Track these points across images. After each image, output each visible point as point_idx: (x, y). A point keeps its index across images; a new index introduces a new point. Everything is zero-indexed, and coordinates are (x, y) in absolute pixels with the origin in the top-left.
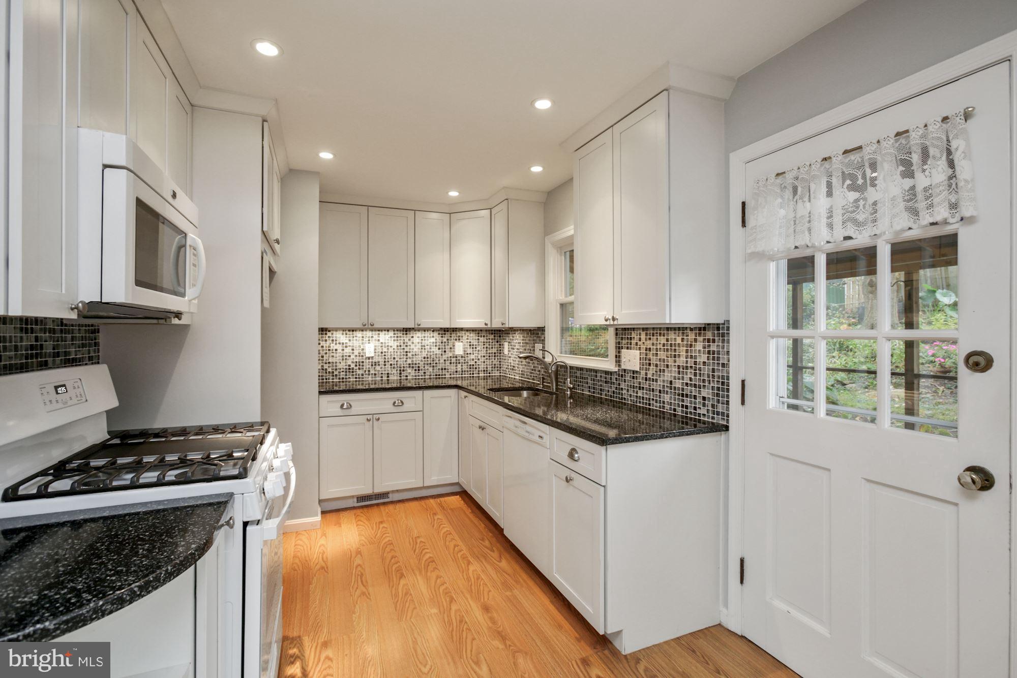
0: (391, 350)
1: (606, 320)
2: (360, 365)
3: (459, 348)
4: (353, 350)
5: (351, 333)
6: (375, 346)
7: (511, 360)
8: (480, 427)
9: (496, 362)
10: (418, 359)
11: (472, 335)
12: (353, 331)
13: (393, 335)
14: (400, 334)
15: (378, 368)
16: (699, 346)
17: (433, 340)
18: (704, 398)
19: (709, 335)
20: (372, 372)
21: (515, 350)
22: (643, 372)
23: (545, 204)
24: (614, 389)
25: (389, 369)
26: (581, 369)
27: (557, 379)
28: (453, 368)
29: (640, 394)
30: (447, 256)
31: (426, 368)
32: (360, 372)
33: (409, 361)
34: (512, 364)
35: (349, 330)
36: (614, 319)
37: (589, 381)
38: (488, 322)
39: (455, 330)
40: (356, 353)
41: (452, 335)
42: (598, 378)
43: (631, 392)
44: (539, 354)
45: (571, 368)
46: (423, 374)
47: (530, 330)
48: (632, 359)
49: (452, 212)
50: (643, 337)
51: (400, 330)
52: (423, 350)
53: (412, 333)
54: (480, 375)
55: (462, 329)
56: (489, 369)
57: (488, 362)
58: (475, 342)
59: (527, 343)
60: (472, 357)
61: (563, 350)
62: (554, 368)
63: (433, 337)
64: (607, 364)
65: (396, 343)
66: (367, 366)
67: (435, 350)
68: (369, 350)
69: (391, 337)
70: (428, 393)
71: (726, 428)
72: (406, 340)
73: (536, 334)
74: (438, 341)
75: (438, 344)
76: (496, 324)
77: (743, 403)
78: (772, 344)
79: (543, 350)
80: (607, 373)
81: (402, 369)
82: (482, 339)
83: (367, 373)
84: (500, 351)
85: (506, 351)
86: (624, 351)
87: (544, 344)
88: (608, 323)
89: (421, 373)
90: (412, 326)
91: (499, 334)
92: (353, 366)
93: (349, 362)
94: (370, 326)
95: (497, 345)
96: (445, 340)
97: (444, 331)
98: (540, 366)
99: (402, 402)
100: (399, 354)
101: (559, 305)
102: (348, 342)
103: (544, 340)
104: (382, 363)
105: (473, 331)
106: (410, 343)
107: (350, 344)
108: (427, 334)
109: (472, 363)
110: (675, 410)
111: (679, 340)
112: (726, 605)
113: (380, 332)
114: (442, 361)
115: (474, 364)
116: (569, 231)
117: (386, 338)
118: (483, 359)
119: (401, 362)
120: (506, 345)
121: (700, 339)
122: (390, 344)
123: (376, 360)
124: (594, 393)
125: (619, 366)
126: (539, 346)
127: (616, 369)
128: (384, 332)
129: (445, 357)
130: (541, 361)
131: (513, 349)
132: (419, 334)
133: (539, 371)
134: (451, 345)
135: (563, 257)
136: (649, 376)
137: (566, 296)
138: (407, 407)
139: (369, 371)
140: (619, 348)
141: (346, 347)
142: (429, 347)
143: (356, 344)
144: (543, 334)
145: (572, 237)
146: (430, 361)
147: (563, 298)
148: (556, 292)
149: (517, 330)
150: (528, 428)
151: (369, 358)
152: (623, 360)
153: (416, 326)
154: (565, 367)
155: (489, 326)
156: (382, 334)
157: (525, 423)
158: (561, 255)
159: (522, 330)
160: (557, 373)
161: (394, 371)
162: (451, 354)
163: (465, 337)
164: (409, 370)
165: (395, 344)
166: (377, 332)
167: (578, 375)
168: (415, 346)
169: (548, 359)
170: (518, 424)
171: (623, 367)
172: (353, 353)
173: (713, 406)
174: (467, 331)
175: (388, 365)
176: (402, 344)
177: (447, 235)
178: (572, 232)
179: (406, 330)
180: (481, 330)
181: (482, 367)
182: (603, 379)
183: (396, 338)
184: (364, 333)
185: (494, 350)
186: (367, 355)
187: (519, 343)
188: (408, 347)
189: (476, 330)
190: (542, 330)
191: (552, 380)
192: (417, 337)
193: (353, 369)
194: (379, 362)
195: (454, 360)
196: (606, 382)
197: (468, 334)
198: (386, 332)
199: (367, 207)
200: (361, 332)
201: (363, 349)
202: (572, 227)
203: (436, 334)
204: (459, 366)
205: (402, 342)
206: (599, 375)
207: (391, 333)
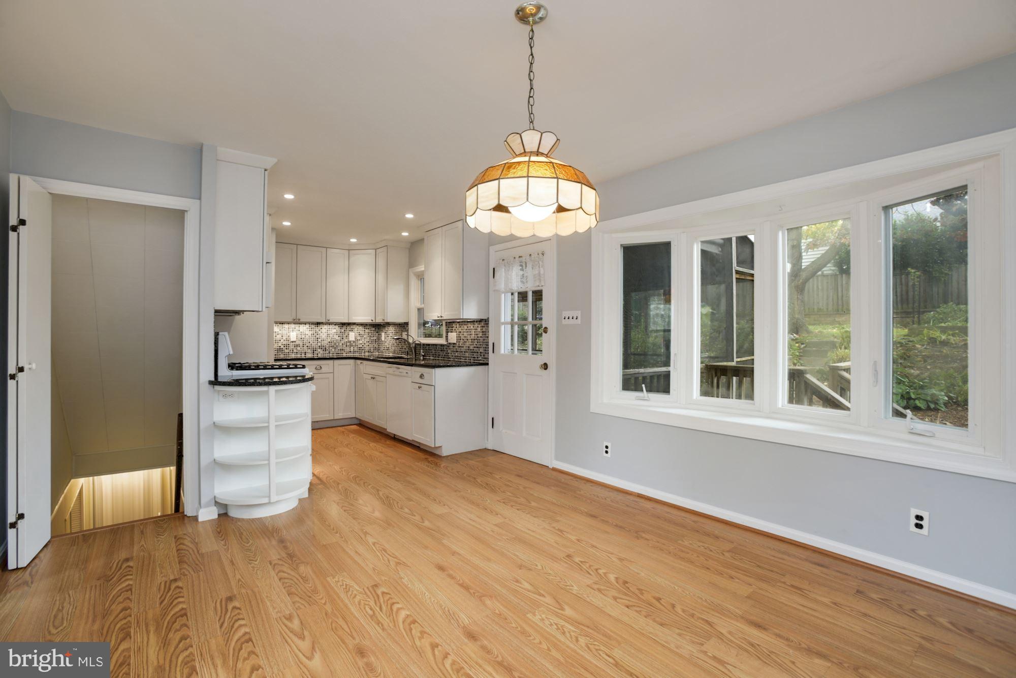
0: (307, 337)
1: (438, 317)
2: (287, 346)
3: (352, 336)
4: (282, 336)
5: (281, 325)
6: (297, 334)
7: (386, 344)
8: (372, 378)
9: (376, 346)
10: (325, 343)
11: (361, 328)
12: (282, 324)
13: (309, 327)
14: (313, 326)
15: (299, 348)
16: (479, 329)
17: (335, 331)
18: (481, 353)
19: (482, 324)
20: (295, 351)
21: (390, 337)
22: (458, 343)
23: (409, 249)
24: (445, 354)
25: (306, 349)
26: (429, 345)
27: (415, 352)
28: (348, 349)
29: (456, 355)
30: (346, 276)
31: (330, 349)
32: (287, 351)
33: (319, 344)
34: (387, 347)
35: (280, 323)
36: (441, 317)
37: (433, 351)
38: (374, 319)
39: (349, 324)
40: (284, 338)
41: (348, 328)
42: (438, 349)
43: (452, 354)
44: (405, 337)
45: (424, 344)
46: (328, 353)
47: (400, 324)
48: (453, 338)
49: (350, 249)
50: (458, 326)
51: (313, 324)
52: (328, 337)
53: (321, 326)
54: (366, 354)
55: (354, 324)
56: (372, 350)
57: (371, 345)
58: (362, 333)
59: (397, 333)
60: (361, 342)
61: (419, 335)
62: (414, 345)
63: (335, 329)
64: (442, 341)
65: (311, 333)
66: (291, 347)
67: (336, 337)
68: (293, 336)
69: (307, 328)
70: (337, 362)
71: (487, 364)
72: (317, 330)
73: (404, 326)
74: (338, 331)
75: (338, 333)
76: (379, 320)
77: (493, 352)
78: (503, 327)
79: (408, 335)
80: (442, 345)
81: (314, 349)
82: (367, 331)
83: (291, 351)
84: (379, 338)
85: (383, 339)
86: (449, 333)
87: (408, 332)
88: (439, 319)
89: (327, 352)
90: (324, 321)
91: (378, 327)
92: (282, 347)
93: (280, 345)
94: (298, 321)
95: (377, 335)
96: (343, 331)
97: (343, 324)
98: (405, 346)
99: (321, 367)
100: (312, 339)
101: (417, 310)
102: (279, 331)
103: (408, 330)
104: (301, 345)
105: (361, 325)
106: (320, 332)
107: (280, 332)
108: (331, 326)
109: (361, 346)
110: (470, 360)
111: (472, 328)
112: (487, 441)
113: (300, 325)
114: (341, 344)
115: (362, 346)
116: (421, 268)
117: (304, 329)
118: (367, 344)
119: (314, 345)
120: (383, 334)
121: (479, 326)
122: (306, 333)
123: (297, 343)
124: (435, 357)
125: (447, 341)
126: (404, 334)
127: (446, 343)
128: (302, 325)
129: (342, 342)
130: (406, 341)
131: (388, 338)
132: (325, 327)
133: (405, 349)
134: (346, 334)
135: (420, 282)
136: (460, 345)
137: (421, 304)
138: (324, 370)
139: (293, 350)
140: (447, 332)
141: (278, 334)
142: (332, 335)
143: (284, 332)
144: (408, 326)
145: (423, 271)
146: (333, 344)
147: (419, 305)
148: (415, 302)
149: (391, 325)
150: (400, 370)
151: (293, 342)
152: (449, 338)
153: (327, 321)
154: (420, 345)
155: (374, 321)
156: (302, 326)
157: (399, 368)
158: (418, 280)
159: (394, 324)
160: (415, 348)
161: (309, 351)
162: (346, 340)
163: (356, 329)
164: (319, 350)
165: (309, 333)
166: (298, 325)
167: (427, 348)
168: (323, 334)
169: (411, 341)
170: (395, 369)
171: (449, 342)
172: (282, 338)
173: (484, 355)
174: (357, 325)
175: (305, 347)
176: (314, 333)
177: (347, 263)
178: (423, 269)
179: (318, 324)
180: (367, 325)
181: (367, 349)
182: (440, 349)
183: (310, 329)
184: (290, 325)
185: (375, 338)
186: (292, 340)
187: (392, 333)
188: (319, 335)
189: (363, 325)
190: (407, 324)
191: (413, 353)
192: (325, 328)
193: (282, 349)
194: (299, 345)
195: (348, 344)
196: (441, 351)
197: (358, 327)
198: (304, 325)
199: (296, 245)
200: (288, 325)
201: (289, 336)
202: (423, 266)
203: (337, 327)
204: (352, 348)
205: (315, 332)
206: (438, 347)
207: (307, 326)
